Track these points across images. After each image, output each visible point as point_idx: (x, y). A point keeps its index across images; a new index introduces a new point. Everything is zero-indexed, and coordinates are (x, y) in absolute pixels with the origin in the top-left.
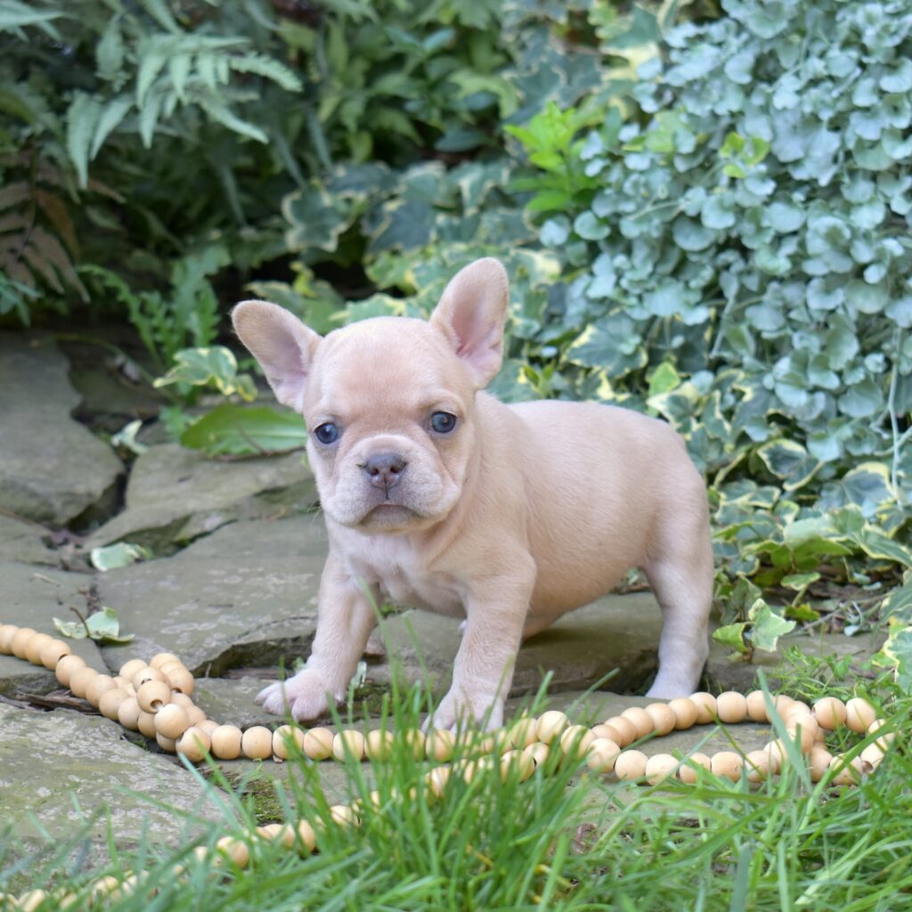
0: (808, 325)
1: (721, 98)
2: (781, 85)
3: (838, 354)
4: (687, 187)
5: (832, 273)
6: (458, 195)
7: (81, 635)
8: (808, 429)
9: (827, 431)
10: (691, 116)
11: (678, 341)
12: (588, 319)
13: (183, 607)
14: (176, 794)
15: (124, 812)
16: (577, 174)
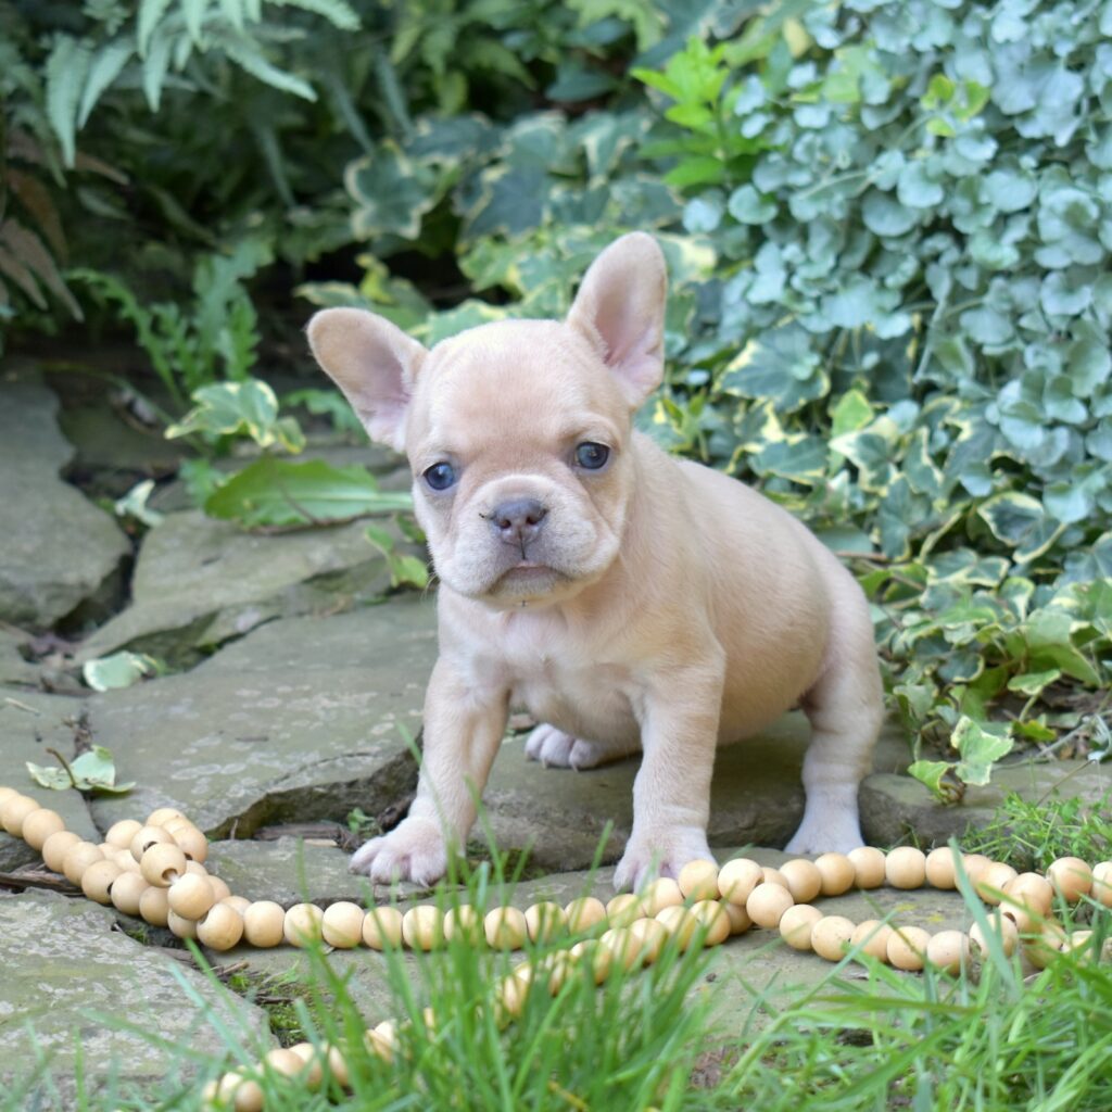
0: (1045, 336)
1: (923, 28)
2: (1003, 9)
3: (1085, 375)
4: (880, 150)
5: (1076, 265)
6: (582, 157)
7: (65, 785)
8: (1047, 477)
9: (1070, 482)
10: (882, 53)
11: (871, 360)
12: (751, 332)
13: (202, 742)
14: (182, 1006)
15: (110, 1034)
16: (731, 133)
